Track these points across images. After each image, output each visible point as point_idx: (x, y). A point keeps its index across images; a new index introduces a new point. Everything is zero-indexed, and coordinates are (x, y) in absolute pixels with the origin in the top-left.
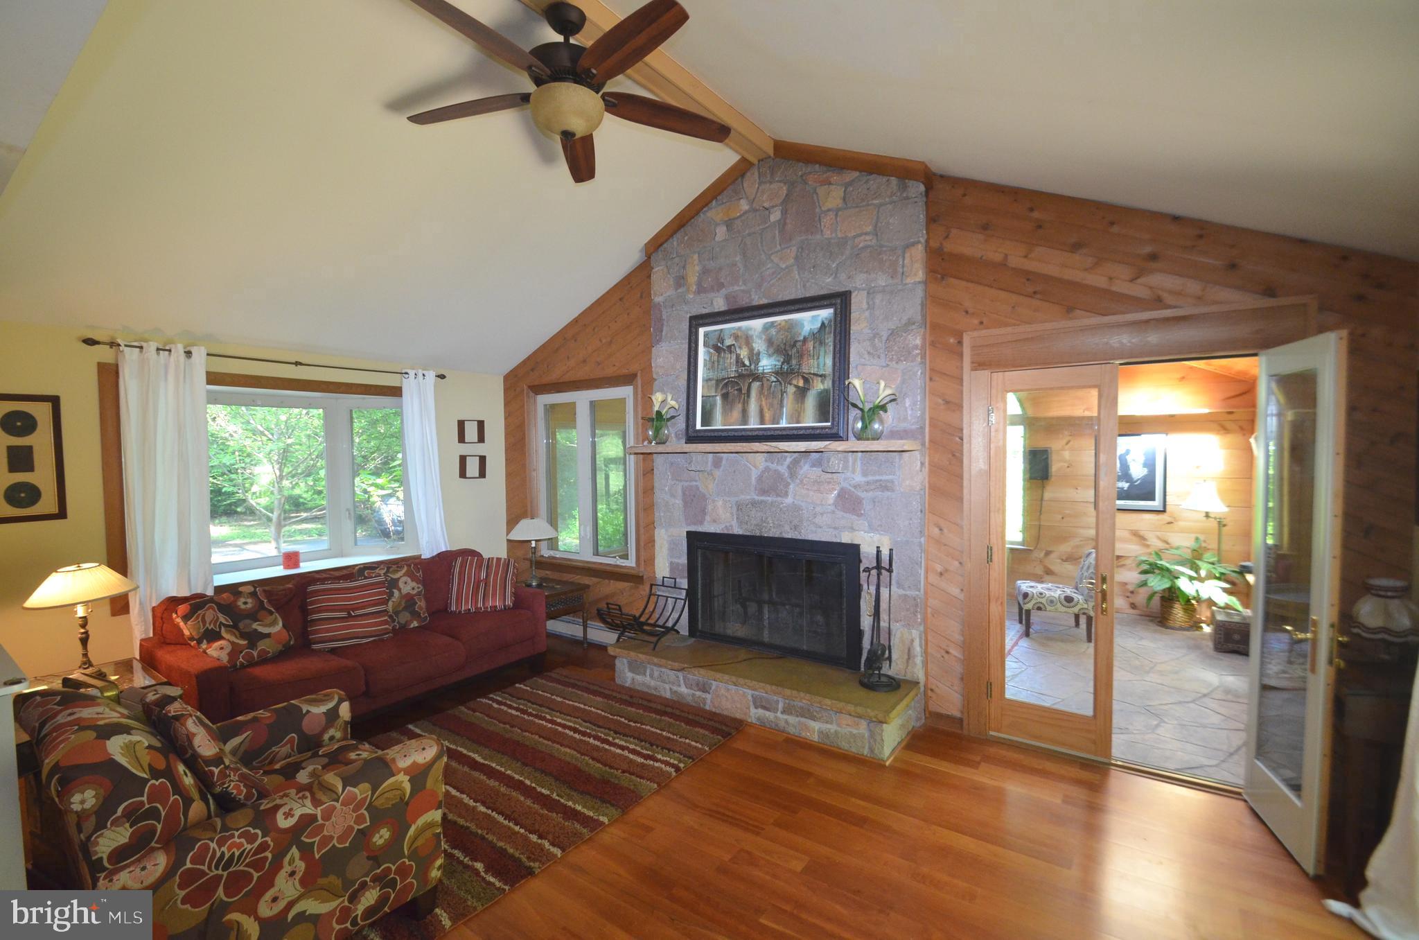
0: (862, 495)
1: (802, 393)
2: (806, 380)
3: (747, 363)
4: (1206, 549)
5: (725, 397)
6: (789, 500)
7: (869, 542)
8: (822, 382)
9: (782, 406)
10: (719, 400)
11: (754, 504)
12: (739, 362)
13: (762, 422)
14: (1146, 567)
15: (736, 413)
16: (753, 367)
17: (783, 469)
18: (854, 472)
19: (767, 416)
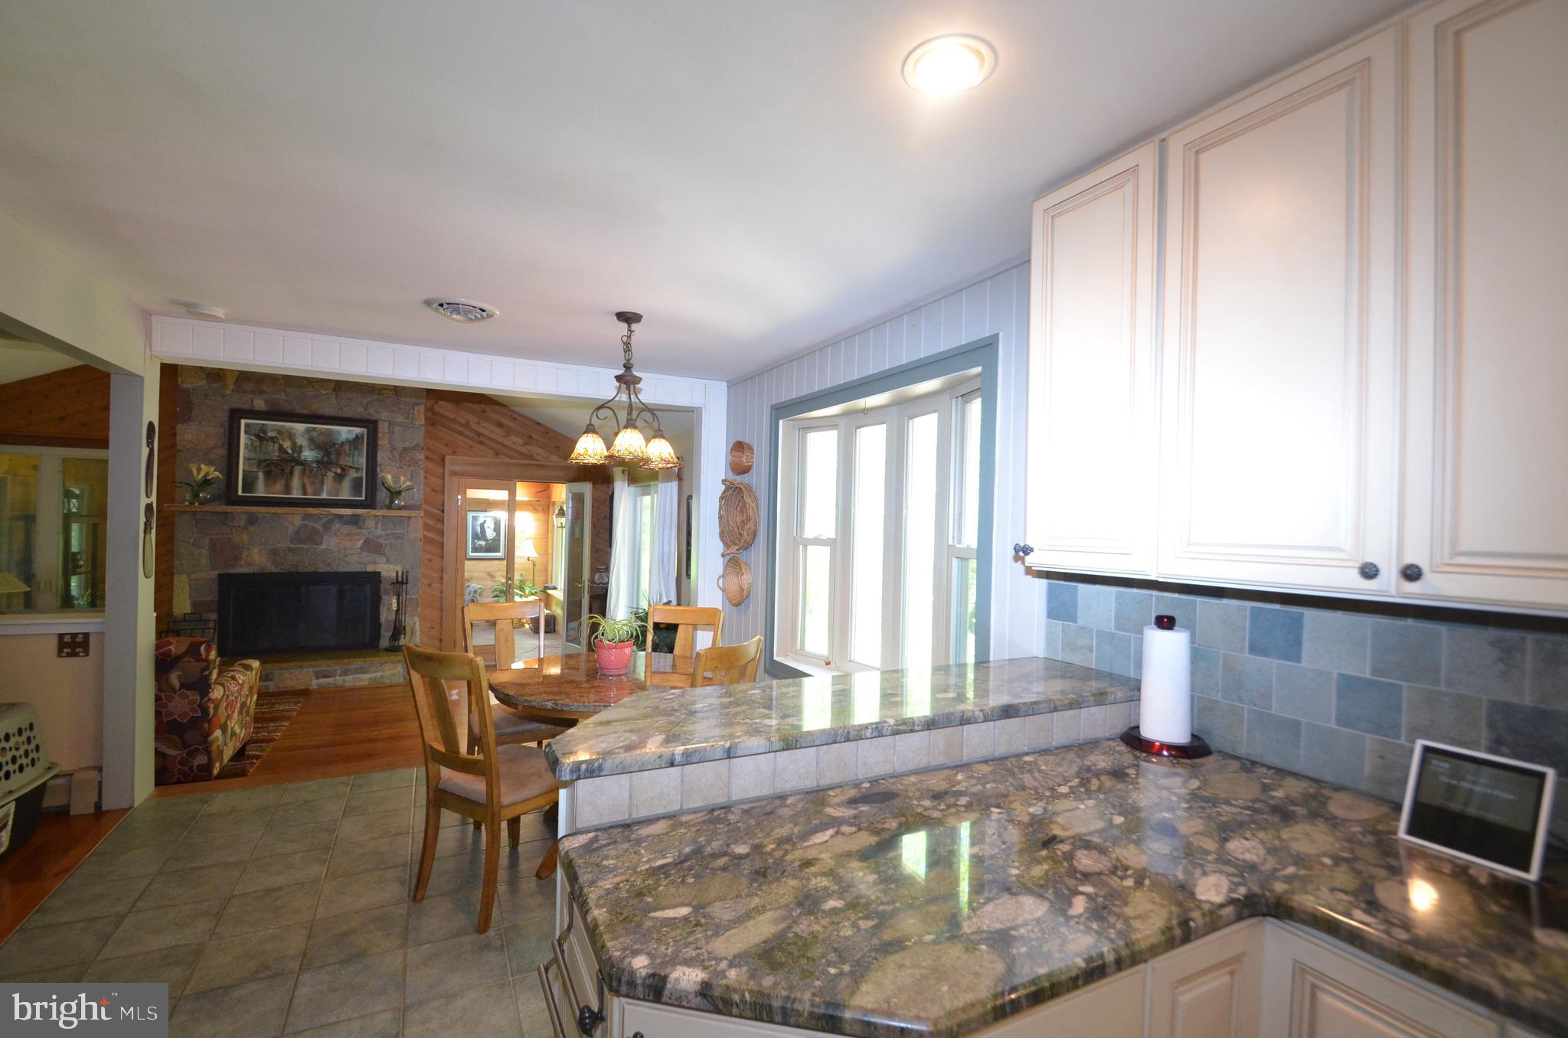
0: (382, 541)
1: (340, 478)
2: (343, 470)
3: (290, 451)
4: (526, 580)
5: (268, 474)
6: (324, 546)
7: (388, 570)
8: (357, 472)
9: (322, 483)
10: (261, 475)
11: (290, 550)
12: (281, 449)
13: (305, 492)
14: (496, 593)
15: (279, 486)
16: (296, 455)
17: (318, 526)
18: (376, 528)
19: (309, 490)
